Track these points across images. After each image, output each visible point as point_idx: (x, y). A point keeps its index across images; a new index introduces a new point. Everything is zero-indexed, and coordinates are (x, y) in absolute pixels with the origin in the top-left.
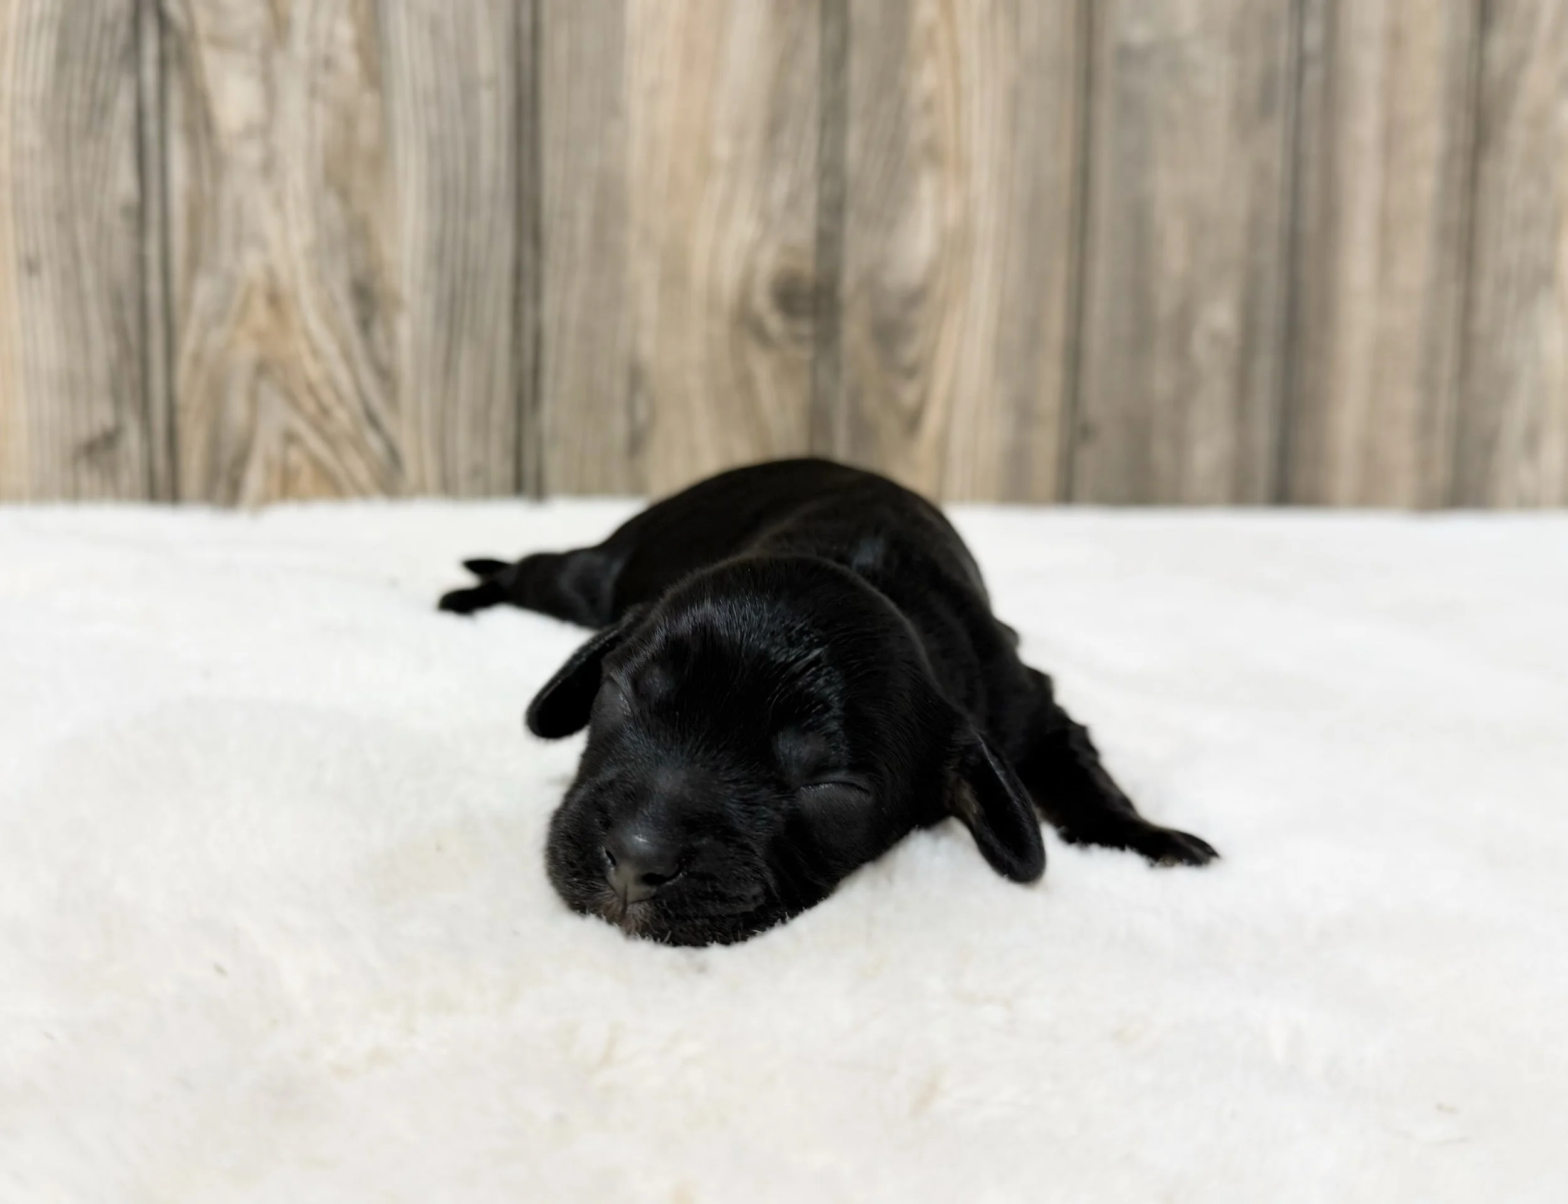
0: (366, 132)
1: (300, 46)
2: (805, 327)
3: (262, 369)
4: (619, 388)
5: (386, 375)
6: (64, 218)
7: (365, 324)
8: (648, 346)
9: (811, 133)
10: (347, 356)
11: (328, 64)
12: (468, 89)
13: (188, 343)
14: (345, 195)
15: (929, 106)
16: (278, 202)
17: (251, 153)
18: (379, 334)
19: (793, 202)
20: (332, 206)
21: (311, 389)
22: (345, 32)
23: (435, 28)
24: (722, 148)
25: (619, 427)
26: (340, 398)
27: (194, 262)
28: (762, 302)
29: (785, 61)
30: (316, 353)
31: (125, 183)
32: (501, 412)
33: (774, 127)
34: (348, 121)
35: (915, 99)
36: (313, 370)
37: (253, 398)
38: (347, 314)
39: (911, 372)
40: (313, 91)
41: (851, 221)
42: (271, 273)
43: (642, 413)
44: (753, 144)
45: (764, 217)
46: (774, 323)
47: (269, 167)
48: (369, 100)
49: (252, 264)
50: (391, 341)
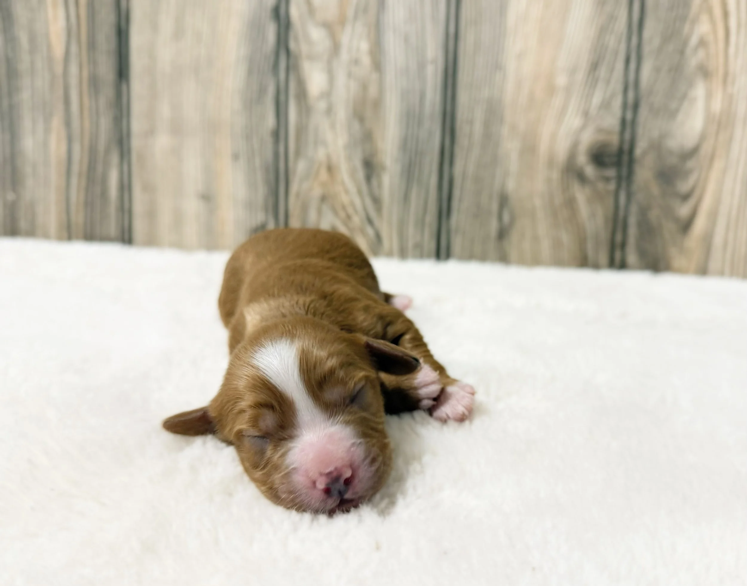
0: (373, 91)
1: (344, 56)
2: (611, 172)
3: (323, 199)
4: (495, 207)
5: (377, 201)
6: (248, 137)
7: (368, 178)
8: (511, 185)
9: (620, 66)
10: (360, 192)
11: (356, 62)
12: (422, 66)
13: (294, 188)
14: (361, 119)
15: (702, 43)
16: (333, 126)
17: (322, 105)
18: (374, 182)
19: (606, 105)
20: (356, 126)
21: (344, 208)
22: (364, 46)
23: (406, 39)
24: (561, 80)
25: (494, 226)
26: (356, 211)
27: (298, 153)
28: (582, 159)
29: (603, 31)
30: (347, 192)
31: (270, 121)
32: (431, 218)
33: (594, 66)
34: (364, 87)
35: (694, 41)
36: (345, 199)
37: (320, 212)
38: (361, 174)
39: (686, 197)
40: (350, 75)
41: (643, 112)
42: (329, 157)
43: (506, 218)
44: (581, 76)
45: (586, 114)
46: (590, 171)
47: (329, 111)
48: (374, 76)
49: (321, 154)
50: (380, 185)
